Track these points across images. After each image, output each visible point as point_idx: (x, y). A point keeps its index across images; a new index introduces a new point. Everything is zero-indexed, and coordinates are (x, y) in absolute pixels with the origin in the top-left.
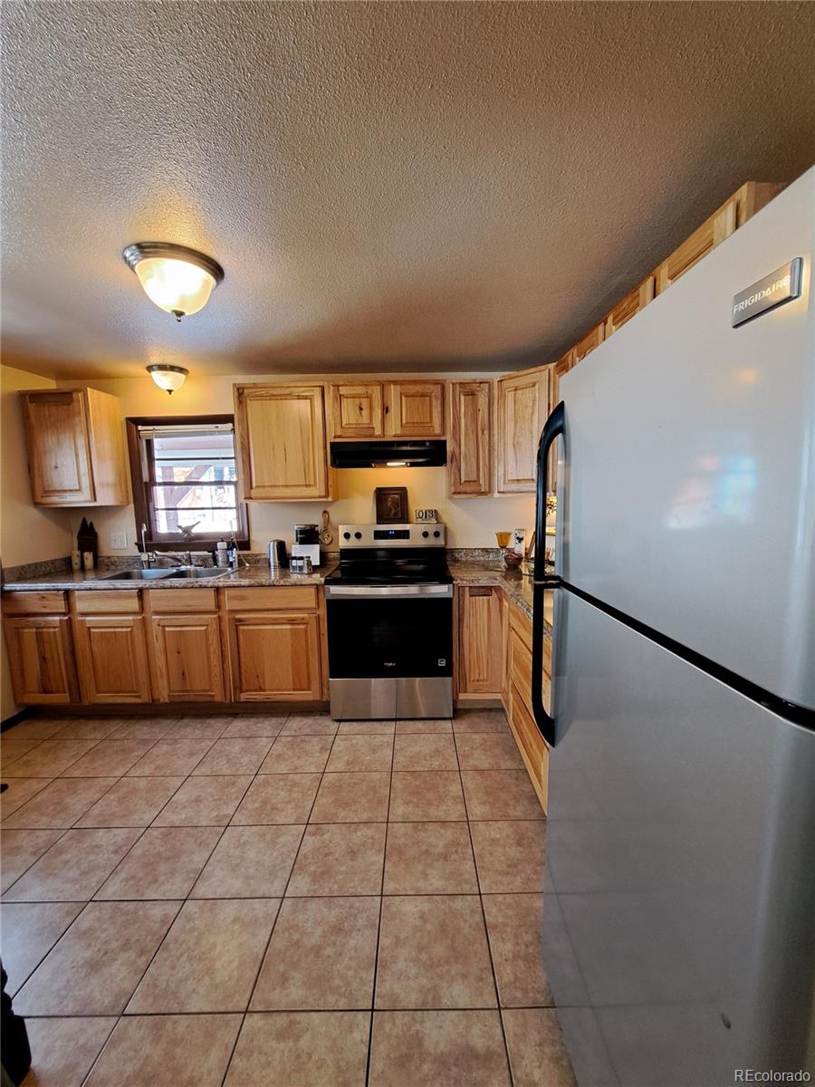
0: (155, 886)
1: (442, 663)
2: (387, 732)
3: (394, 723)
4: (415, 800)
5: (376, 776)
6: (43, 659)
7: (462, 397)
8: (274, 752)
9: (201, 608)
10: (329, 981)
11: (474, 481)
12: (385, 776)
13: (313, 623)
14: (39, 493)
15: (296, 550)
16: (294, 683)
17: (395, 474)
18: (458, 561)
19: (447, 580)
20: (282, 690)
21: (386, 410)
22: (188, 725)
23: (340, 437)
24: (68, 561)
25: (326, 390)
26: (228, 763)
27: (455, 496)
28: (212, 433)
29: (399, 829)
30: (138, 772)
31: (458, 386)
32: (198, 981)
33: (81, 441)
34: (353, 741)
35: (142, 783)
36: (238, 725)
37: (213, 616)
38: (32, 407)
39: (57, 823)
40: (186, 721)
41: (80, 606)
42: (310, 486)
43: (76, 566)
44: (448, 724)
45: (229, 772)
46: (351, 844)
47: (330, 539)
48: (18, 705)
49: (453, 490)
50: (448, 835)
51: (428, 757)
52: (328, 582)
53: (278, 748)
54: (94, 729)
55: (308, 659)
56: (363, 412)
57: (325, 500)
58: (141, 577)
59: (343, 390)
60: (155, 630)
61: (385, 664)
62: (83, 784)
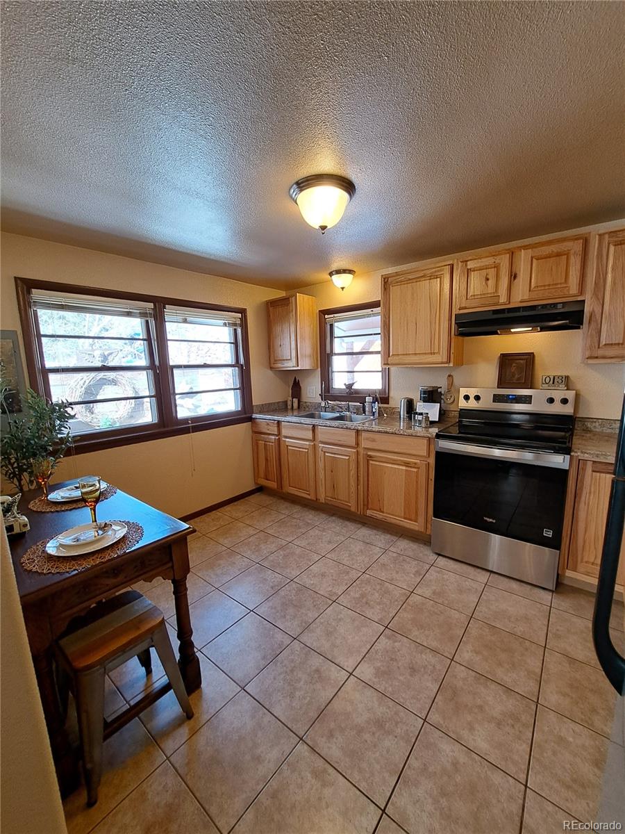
0: (284, 620)
1: (548, 534)
2: (479, 579)
3: (489, 574)
4: (485, 653)
5: (455, 614)
6: (267, 460)
7: (612, 248)
8: (381, 561)
9: (345, 443)
10: (360, 760)
11: (619, 344)
12: (464, 619)
13: (424, 468)
14: (272, 361)
15: (420, 407)
16: (405, 514)
17: (523, 339)
18: (590, 431)
19: (567, 451)
20: (396, 516)
21: (513, 276)
22: (334, 521)
23: (465, 308)
24: (286, 402)
25: (455, 267)
26: (349, 556)
27: (590, 361)
28: (369, 316)
29: (461, 672)
30: (297, 542)
31: (607, 236)
32: (284, 697)
33: (293, 329)
34: (444, 576)
35: (298, 551)
36: (364, 532)
37: (353, 450)
38: (271, 309)
39: (253, 557)
40: (334, 518)
41: (284, 432)
42: (434, 353)
43: (289, 407)
44: (547, 597)
45: (347, 563)
46: (414, 662)
47: (452, 399)
48: (256, 483)
49: (588, 354)
50: (510, 704)
51: (512, 619)
52: (438, 436)
53: (384, 559)
54: (286, 508)
55: (417, 498)
56: (490, 282)
57: (447, 365)
58: (320, 417)
59: (471, 265)
60: (320, 453)
61: (485, 518)
62: (271, 539)
